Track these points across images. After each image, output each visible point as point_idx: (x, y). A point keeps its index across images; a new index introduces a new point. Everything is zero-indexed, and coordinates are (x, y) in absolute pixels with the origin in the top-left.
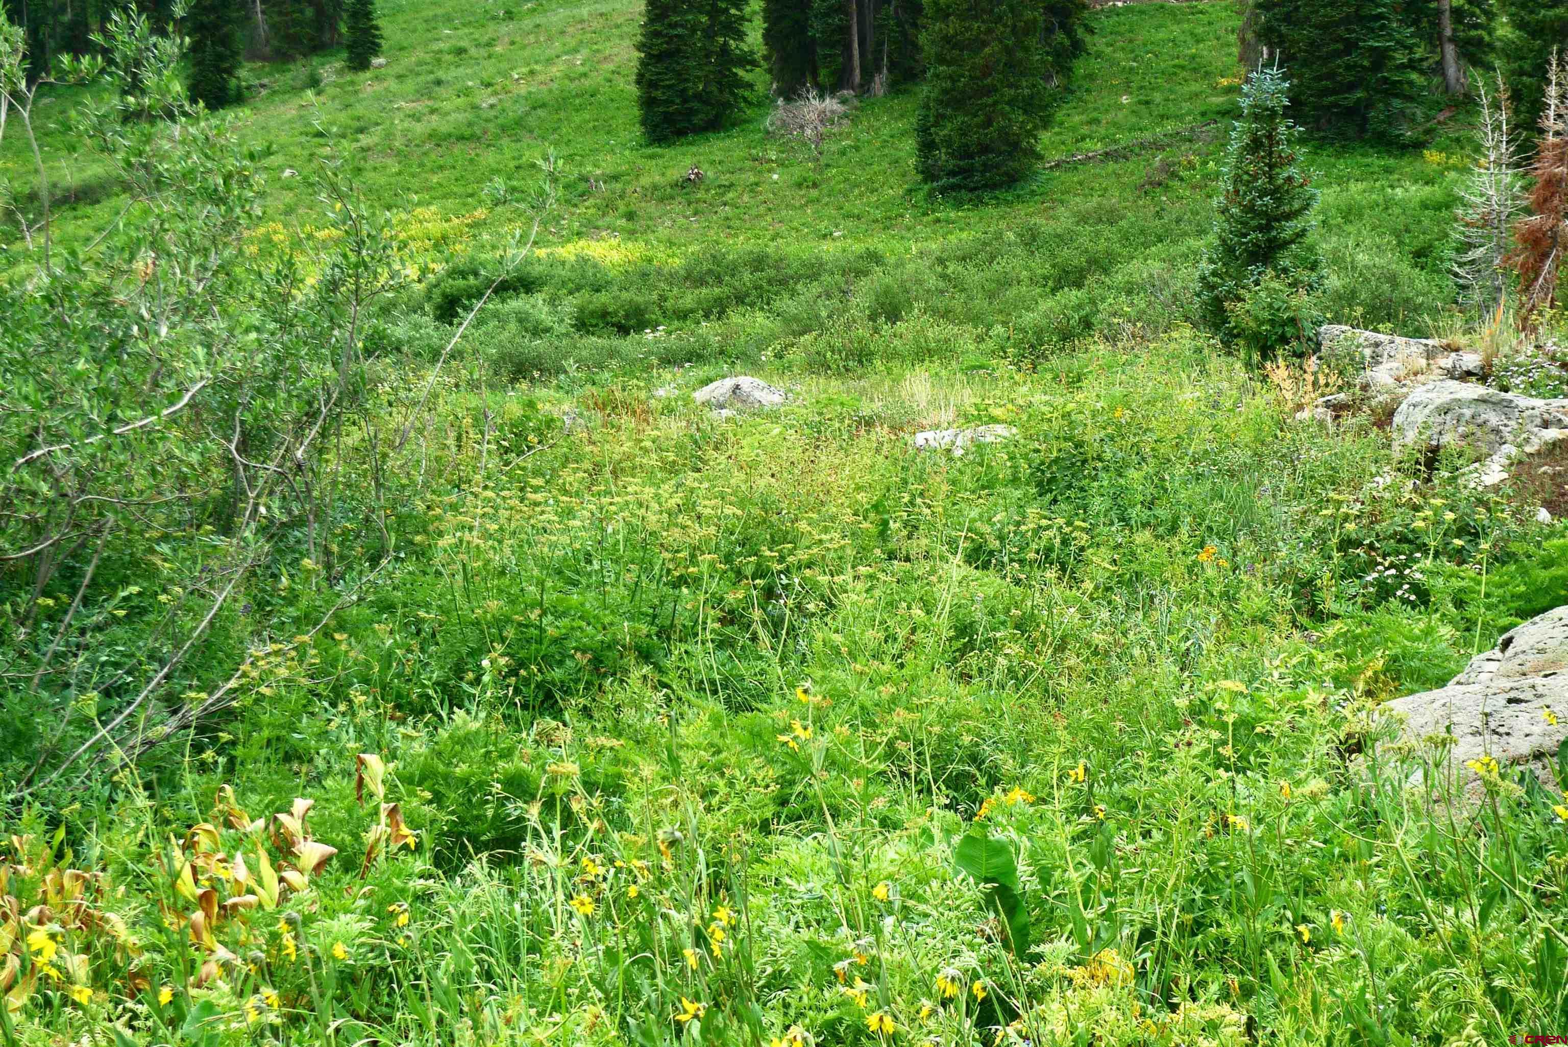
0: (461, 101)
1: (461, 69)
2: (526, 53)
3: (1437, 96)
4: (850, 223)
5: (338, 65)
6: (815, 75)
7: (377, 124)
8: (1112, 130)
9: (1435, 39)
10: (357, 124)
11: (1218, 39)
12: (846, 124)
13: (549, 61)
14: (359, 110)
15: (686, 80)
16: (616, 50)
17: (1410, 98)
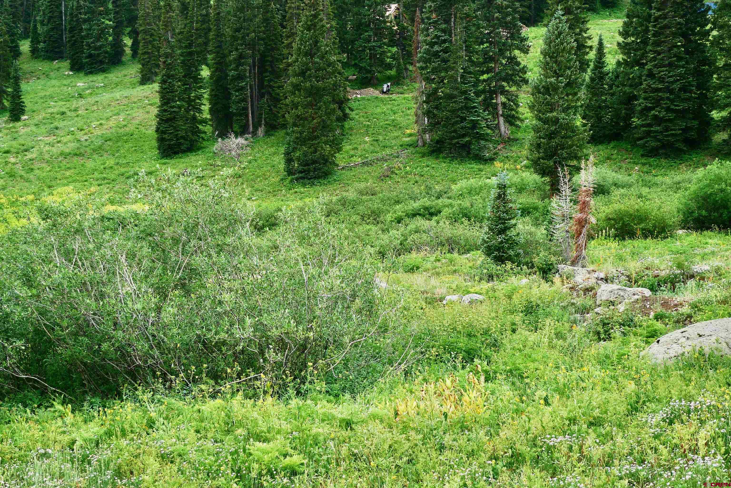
0: (69, 137)
1: (65, 122)
2: (95, 114)
3: (497, 139)
4: (259, 194)
5: (5, 119)
6: (232, 128)
7: (33, 148)
8: (364, 152)
9: (495, 115)
10: (23, 148)
11: (403, 112)
12: (249, 150)
13: (108, 119)
14: (21, 141)
15: (178, 131)
16: (137, 114)
17: (486, 140)
